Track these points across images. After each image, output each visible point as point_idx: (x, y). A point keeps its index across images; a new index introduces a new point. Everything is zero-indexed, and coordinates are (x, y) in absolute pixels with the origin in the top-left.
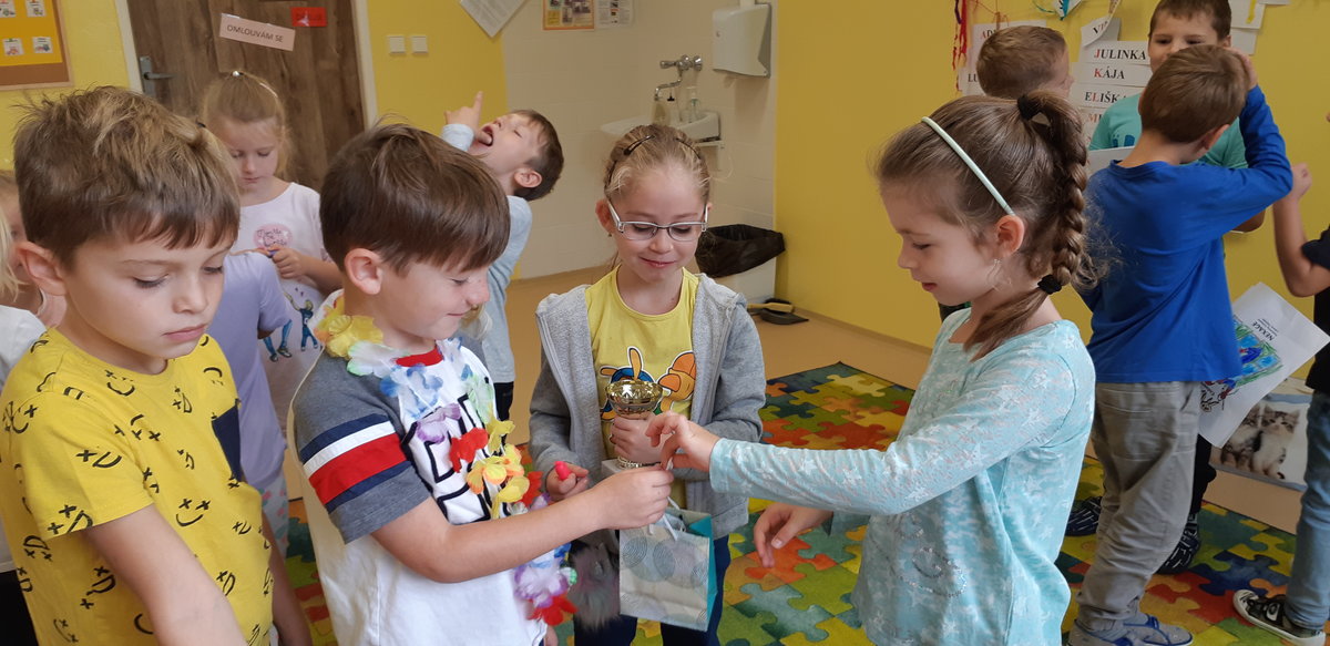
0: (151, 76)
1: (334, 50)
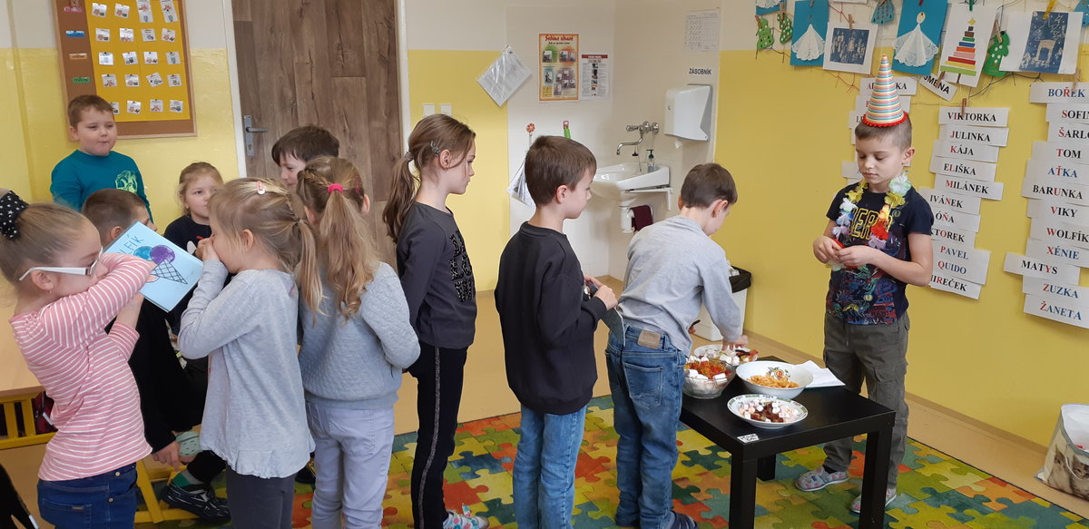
0: (250, 130)
1: (384, 114)
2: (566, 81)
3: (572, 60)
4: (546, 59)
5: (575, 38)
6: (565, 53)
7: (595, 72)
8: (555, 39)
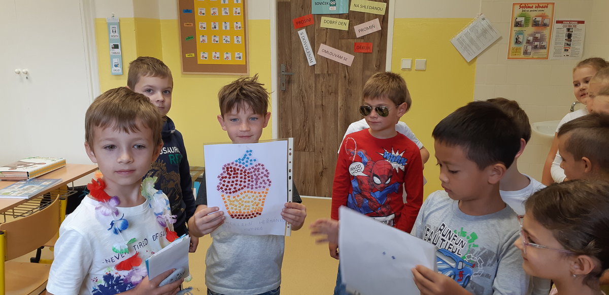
0: (283, 73)
2: (536, 43)
3: (545, 25)
4: (518, 24)
5: (550, 6)
6: (539, 19)
7: (569, 36)
8: (529, 7)
